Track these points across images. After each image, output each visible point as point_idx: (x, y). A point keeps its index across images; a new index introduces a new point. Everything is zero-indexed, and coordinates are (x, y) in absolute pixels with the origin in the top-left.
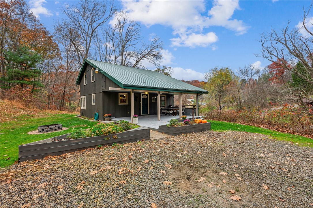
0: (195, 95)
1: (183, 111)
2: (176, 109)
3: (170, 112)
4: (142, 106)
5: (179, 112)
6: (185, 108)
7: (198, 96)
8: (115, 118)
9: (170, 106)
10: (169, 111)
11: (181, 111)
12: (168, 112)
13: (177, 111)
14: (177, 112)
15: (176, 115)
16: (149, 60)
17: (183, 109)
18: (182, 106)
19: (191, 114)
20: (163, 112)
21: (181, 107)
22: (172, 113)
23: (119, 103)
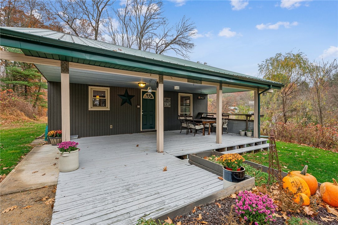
0: (252, 93)
1: (225, 126)
2: (209, 122)
3: (197, 127)
4: (142, 113)
5: (216, 127)
6: (228, 119)
7: (259, 94)
8: (79, 137)
9: (200, 114)
10: (195, 125)
11: (219, 125)
12: (192, 126)
13: (211, 124)
14: (212, 126)
15: (209, 134)
16: (176, 51)
17: (224, 121)
18: (223, 116)
19: (243, 133)
20: (183, 126)
21: (221, 117)
22: (201, 129)
23: (90, 107)
